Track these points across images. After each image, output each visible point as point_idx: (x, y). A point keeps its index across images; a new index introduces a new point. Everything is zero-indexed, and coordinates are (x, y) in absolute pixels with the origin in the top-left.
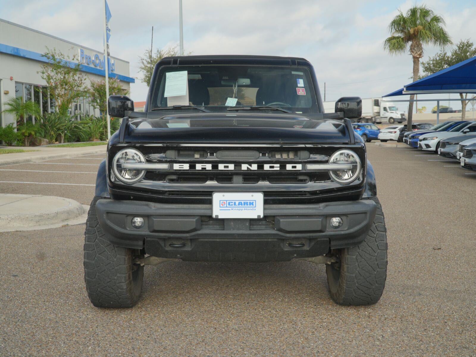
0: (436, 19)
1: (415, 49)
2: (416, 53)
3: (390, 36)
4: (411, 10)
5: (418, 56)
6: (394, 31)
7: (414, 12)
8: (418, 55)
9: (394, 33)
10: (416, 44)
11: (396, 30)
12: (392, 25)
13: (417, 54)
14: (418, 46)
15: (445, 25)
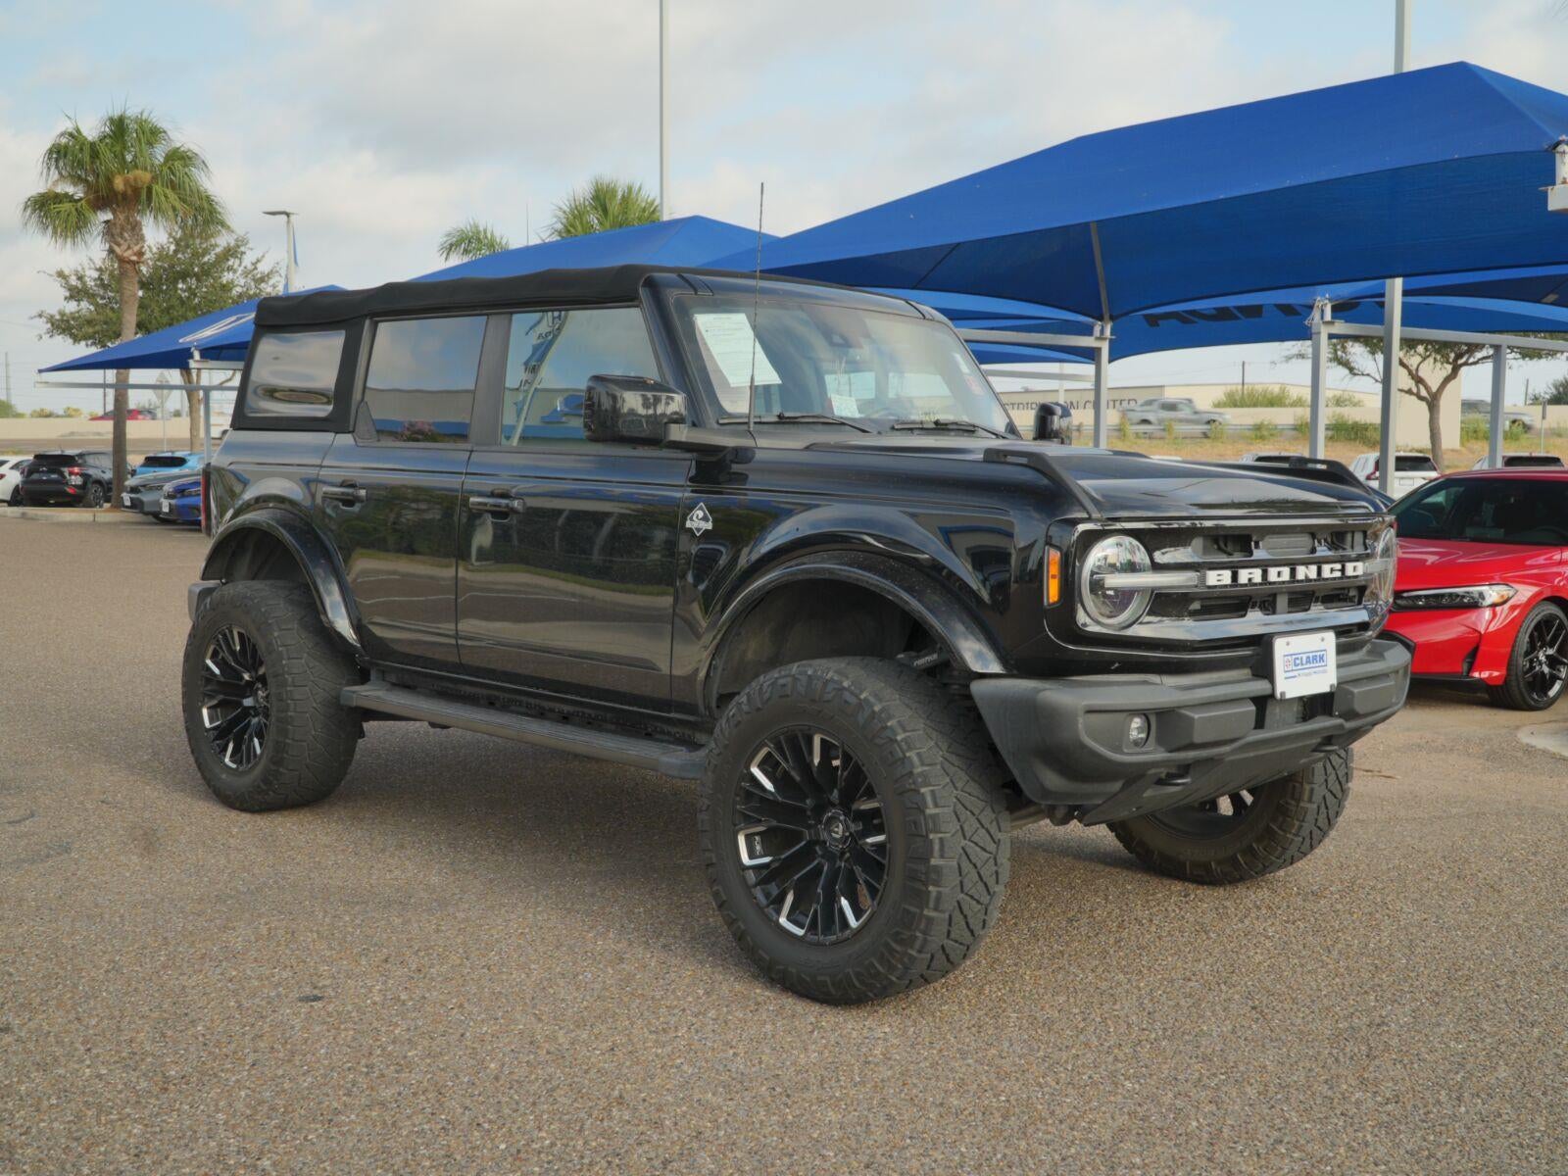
0: (181, 158)
1: (126, 235)
2: (129, 248)
3: (42, 190)
4: (111, 120)
5: (134, 258)
6: (54, 175)
7: (119, 127)
8: (135, 254)
9: (57, 181)
10: (128, 222)
11: (60, 173)
12: (49, 159)
13: (130, 252)
14: (133, 229)
15: (209, 178)
